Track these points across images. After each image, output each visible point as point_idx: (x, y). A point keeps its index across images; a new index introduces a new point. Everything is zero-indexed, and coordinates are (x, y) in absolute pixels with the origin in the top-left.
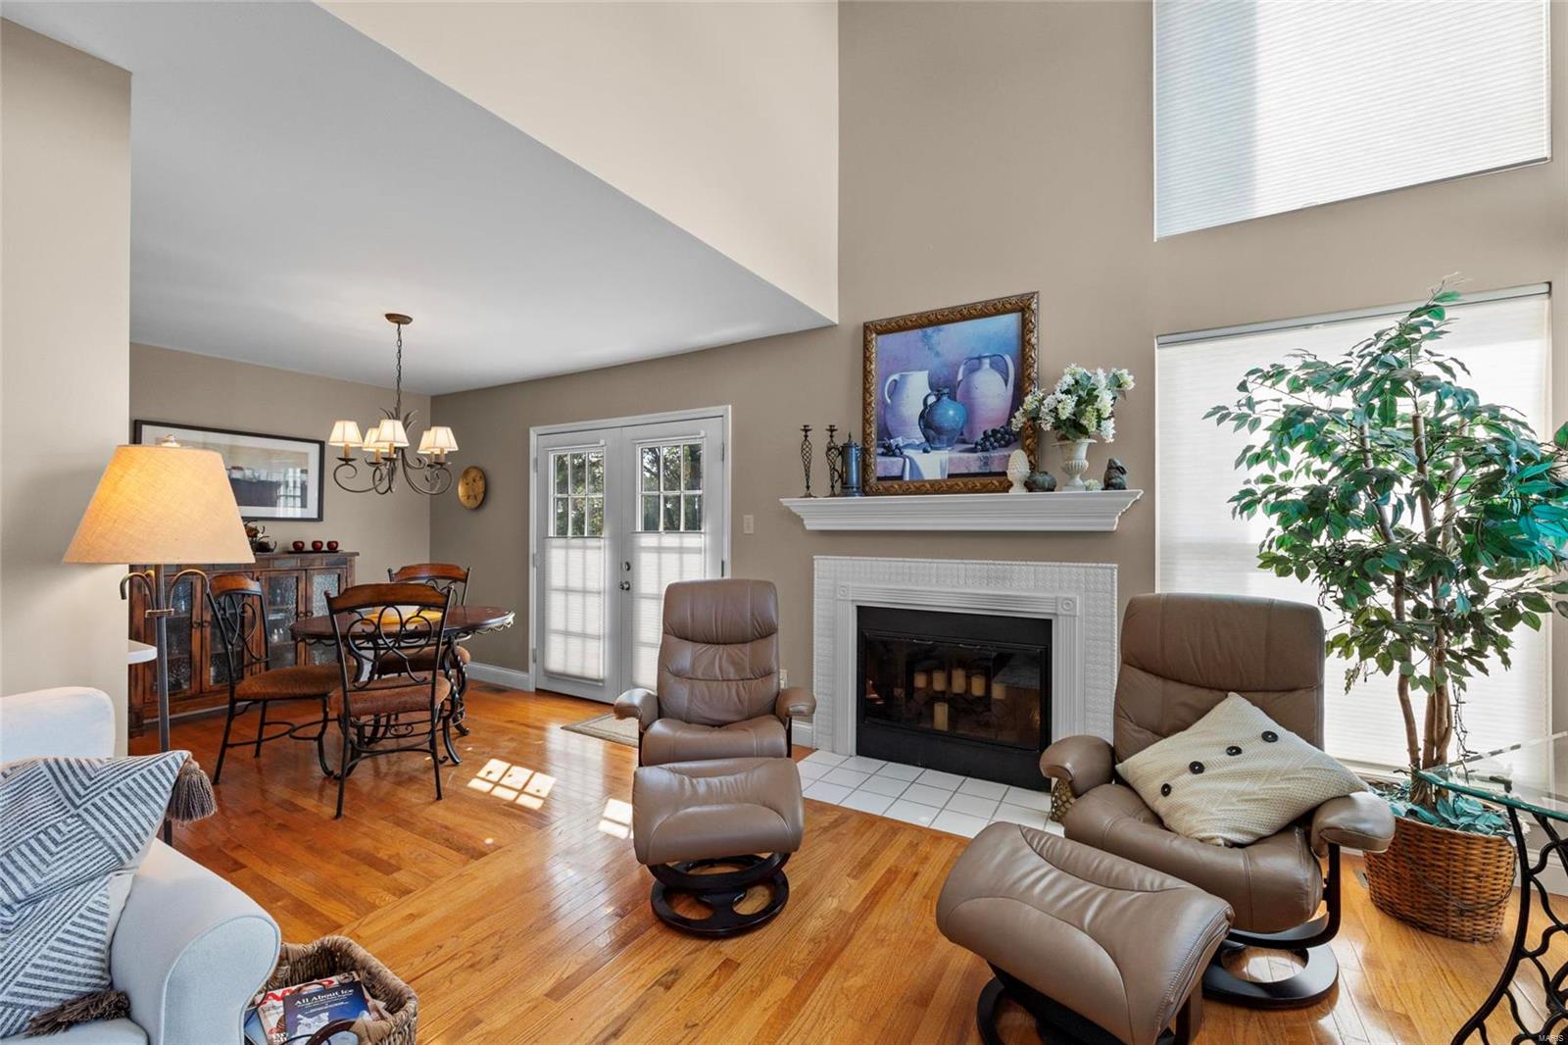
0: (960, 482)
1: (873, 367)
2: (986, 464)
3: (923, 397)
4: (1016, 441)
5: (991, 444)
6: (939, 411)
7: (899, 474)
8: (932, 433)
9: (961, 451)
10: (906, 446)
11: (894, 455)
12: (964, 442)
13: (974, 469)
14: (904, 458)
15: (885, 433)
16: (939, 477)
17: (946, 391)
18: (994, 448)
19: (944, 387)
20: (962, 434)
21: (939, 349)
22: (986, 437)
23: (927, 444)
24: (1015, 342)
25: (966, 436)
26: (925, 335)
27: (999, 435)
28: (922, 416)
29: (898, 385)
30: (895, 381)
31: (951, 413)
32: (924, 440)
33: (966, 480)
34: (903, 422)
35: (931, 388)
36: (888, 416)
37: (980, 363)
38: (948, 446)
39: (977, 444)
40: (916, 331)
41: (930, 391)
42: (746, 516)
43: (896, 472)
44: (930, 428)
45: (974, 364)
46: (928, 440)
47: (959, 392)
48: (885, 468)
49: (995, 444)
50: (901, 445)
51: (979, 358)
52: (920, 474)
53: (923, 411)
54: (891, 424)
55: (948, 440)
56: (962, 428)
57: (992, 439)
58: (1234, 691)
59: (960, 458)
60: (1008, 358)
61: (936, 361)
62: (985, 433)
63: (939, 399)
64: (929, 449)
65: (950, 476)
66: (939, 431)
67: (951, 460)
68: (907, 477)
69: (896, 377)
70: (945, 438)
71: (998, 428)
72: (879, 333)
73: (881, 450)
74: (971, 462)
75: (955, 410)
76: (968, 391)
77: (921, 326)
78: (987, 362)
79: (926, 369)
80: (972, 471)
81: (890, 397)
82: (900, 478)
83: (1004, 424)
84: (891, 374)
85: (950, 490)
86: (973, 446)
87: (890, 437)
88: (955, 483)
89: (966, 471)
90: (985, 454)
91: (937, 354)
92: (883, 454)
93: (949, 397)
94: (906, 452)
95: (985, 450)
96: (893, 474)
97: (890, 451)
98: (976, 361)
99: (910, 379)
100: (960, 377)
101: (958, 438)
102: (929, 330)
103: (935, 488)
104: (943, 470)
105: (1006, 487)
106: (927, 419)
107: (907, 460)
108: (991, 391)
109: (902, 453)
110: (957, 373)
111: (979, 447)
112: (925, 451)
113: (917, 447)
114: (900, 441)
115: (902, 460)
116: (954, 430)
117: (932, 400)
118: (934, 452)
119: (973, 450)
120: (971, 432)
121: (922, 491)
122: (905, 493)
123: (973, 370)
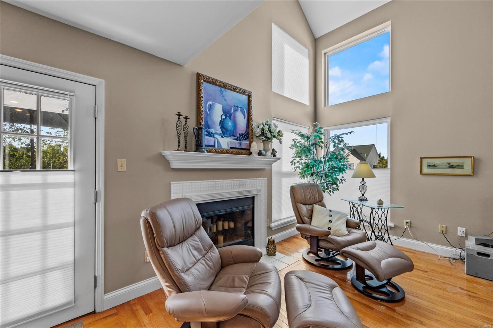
0: (235, 150)
1: (202, 95)
2: (240, 145)
3: (221, 115)
4: (248, 139)
5: (242, 139)
6: (226, 122)
7: (213, 145)
8: (224, 130)
9: (234, 139)
10: (215, 133)
11: (211, 136)
12: (234, 136)
13: (237, 146)
14: (215, 138)
15: (208, 126)
16: (227, 148)
17: (228, 115)
18: (242, 140)
19: (227, 113)
20: (233, 133)
22: (240, 136)
23: (222, 134)
24: (247, 106)
25: (234, 134)
26: (221, 91)
27: (243, 136)
29: (212, 107)
30: (210, 104)
31: (230, 124)
32: (221, 132)
33: (236, 150)
34: (214, 123)
35: (223, 112)
36: (208, 119)
37: (238, 109)
38: (229, 136)
39: (237, 137)
40: (218, 87)
41: (223, 113)
43: (212, 144)
44: (223, 128)
46: (223, 132)
47: (232, 117)
48: (208, 141)
49: (243, 139)
50: (213, 132)
51: (238, 107)
52: (221, 146)
53: (221, 121)
54: (210, 122)
55: (229, 134)
56: (233, 131)
57: (242, 137)
58: (314, 204)
59: (233, 141)
60: (245, 110)
61: (224, 102)
62: (240, 134)
63: (226, 118)
64: (223, 136)
65: (231, 148)
66: (226, 130)
67: (230, 142)
68: (216, 146)
70: (228, 133)
71: (243, 133)
72: (204, 81)
73: (206, 133)
74: (236, 144)
75: (231, 123)
76: (235, 117)
77: (220, 86)
78: (239, 109)
79: (221, 104)
80: (237, 147)
81: (209, 111)
82: (214, 146)
83: (245, 132)
84: (209, 101)
85: (232, 153)
86: (236, 138)
87: (209, 128)
88: (232, 151)
89: (235, 147)
90: (240, 142)
91: (225, 100)
92: (207, 135)
93: (229, 118)
94: (216, 136)
95: (240, 140)
96: (211, 144)
97: (210, 134)
98: (236, 107)
99: (216, 106)
100: (232, 112)
101: (232, 134)
102: (223, 89)
103: (227, 152)
104: (228, 145)
105: (250, 154)
106: (222, 123)
107: (216, 139)
108: (241, 121)
109: (214, 136)
110: (231, 110)
111: (238, 139)
112: (222, 137)
113: (220, 134)
116: (231, 131)
117: (224, 117)
118: (225, 138)
119: (236, 140)
120: (236, 133)
121: (222, 152)
122: (217, 153)
123: (236, 110)
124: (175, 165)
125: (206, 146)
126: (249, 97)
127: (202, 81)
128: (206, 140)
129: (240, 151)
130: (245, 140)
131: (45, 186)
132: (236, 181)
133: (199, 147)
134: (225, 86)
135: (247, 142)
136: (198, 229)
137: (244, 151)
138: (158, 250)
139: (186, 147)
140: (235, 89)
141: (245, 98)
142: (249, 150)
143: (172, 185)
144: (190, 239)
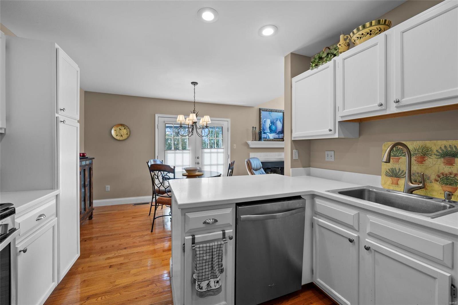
1: (262, 117)
2: (279, 137)
6: (272, 127)
10: (267, 132)
11: (265, 134)
12: (276, 133)
13: (277, 137)
15: (264, 130)
19: (273, 123)
21: (272, 116)
22: (279, 132)
24: (282, 117)
25: (276, 132)
26: (270, 113)
28: (269, 127)
31: (274, 127)
34: (266, 128)
35: (271, 122)
36: (264, 127)
42: (234, 145)
43: (266, 137)
45: (277, 120)
46: (270, 131)
50: (266, 132)
51: (278, 119)
52: (269, 138)
54: (264, 128)
59: (275, 136)
60: (281, 120)
61: (271, 118)
63: (272, 125)
65: (274, 138)
66: (272, 130)
67: (274, 136)
68: (267, 138)
69: (265, 120)
70: (273, 132)
72: (262, 111)
74: (277, 136)
76: (276, 124)
77: (269, 111)
78: (278, 120)
81: (264, 123)
82: (266, 138)
83: (281, 130)
84: (264, 119)
85: (275, 141)
88: (275, 140)
89: (276, 138)
91: (271, 117)
92: (263, 133)
94: (267, 133)
95: (279, 134)
97: (264, 133)
99: (267, 120)
100: (275, 121)
102: (270, 112)
103: (272, 140)
104: (273, 137)
105: (284, 140)
106: (270, 128)
108: (279, 125)
112: (270, 134)
113: (269, 133)
114: (266, 131)
115: (266, 135)
116: (274, 130)
117: (271, 125)
118: (271, 134)
119: (277, 134)
120: (277, 131)
121: (270, 141)
122: (268, 141)
123: (276, 121)
124: (251, 146)
125: (263, 138)
126: (283, 113)
127: (261, 111)
128: (263, 136)
129: (279, 139)
130: (282, 134)
131: (211, 153)
132: (277, 153)
133: (260, 139)
134: (271, 111)
135: (282, 135)
136: (261, 168)
137: (281, 139)
138: (250, 170)
139: (255, 139)
140: (276, 111)
141: (282, 114)
142: (283, 138)
143: (250, 154)
144: (258, 171)
